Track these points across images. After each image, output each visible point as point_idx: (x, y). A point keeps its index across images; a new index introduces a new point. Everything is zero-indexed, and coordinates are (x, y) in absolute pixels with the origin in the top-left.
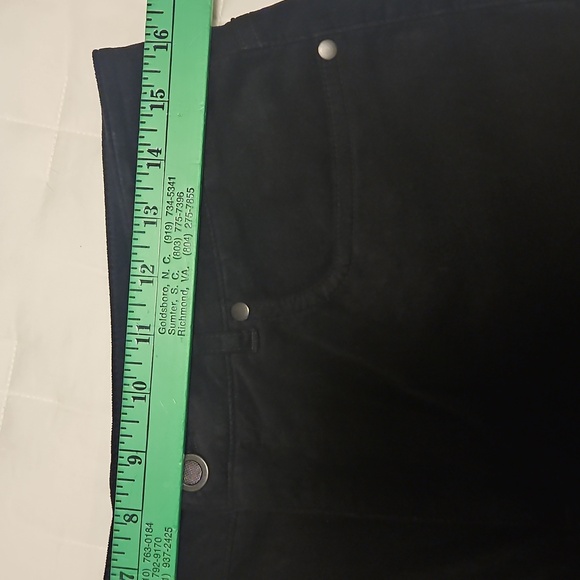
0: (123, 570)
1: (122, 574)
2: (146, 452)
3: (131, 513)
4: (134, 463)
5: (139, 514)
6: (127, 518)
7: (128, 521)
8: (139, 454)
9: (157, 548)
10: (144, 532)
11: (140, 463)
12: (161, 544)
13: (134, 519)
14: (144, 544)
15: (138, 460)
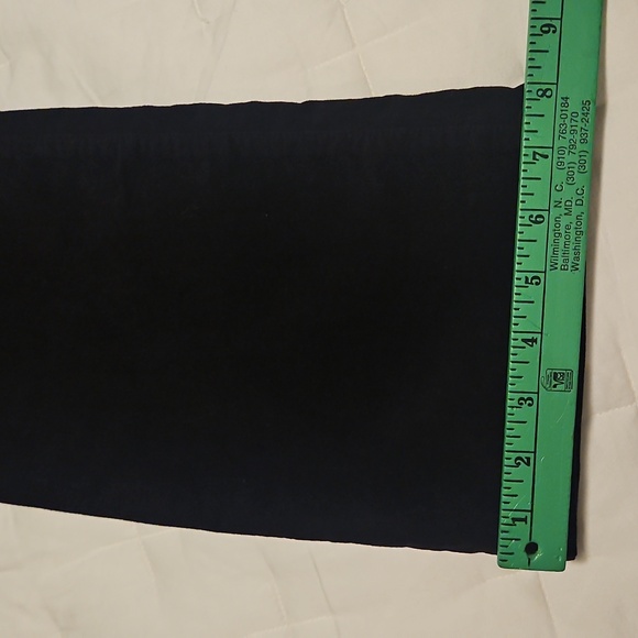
0: (537, 150)
1: (535, 153)
2: (561, 19)
3: (544, 87)
4: (548, 32)
5: (553, 87)
6: (540, 93)
7: (542, 96)
8: (554, 22)
9: (574, 123)
10: (559, 107)
11: (554, 32)
12: (578, 119)
13: (548, 93)
14: (559, 121)
15: (552, 29)
